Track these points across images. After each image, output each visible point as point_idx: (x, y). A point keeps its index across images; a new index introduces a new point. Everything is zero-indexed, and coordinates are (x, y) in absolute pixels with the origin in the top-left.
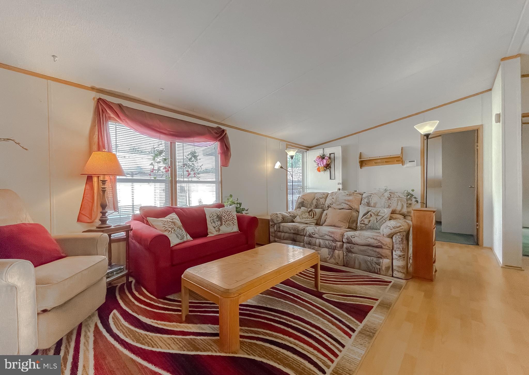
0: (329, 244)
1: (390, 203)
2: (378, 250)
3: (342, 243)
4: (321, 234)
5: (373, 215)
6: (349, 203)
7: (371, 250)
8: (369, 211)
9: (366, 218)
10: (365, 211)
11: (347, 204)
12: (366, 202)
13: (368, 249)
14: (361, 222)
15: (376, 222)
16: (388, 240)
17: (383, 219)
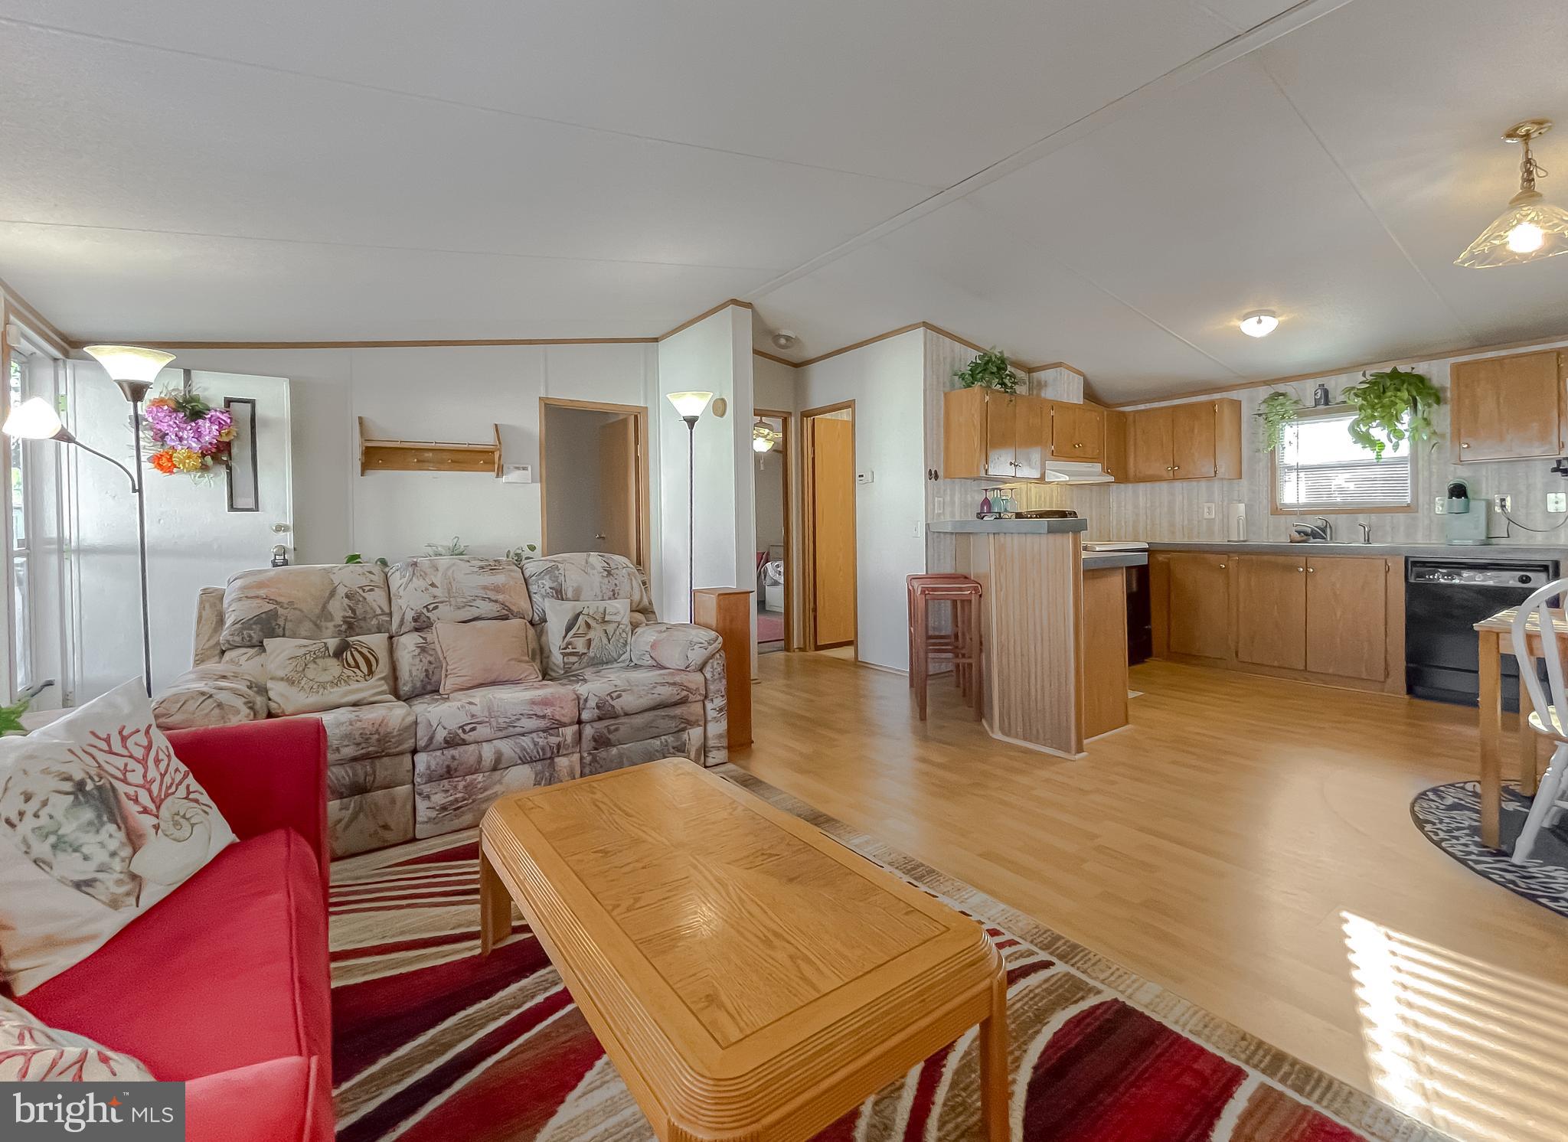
0: (536, 744)
1: (616, 584)
2: (678, 711)
3: (576, 727)
4: (501, 720)
5: (590, 621)
6: (500, 597)
7: (663, 717)
8: (578, 615)
9: (575, 636)
10: (569, 616)
11: (496, 601)
12: (551, 588)
13: (656, 716)
14: (567, 651)
15: (607, 643)
16: (698, 678)
17: (621, 631)
